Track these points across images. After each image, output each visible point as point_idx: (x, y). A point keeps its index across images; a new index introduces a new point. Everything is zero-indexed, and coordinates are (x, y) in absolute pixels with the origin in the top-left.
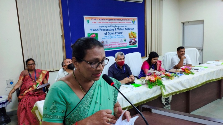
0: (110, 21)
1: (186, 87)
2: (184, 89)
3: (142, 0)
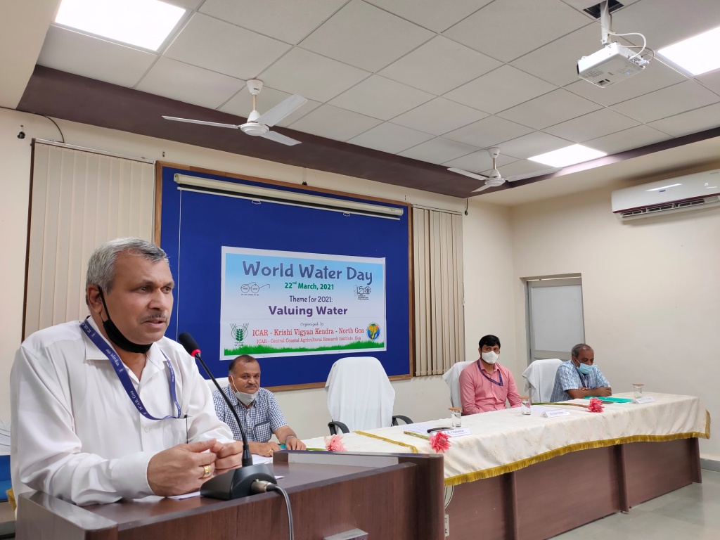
1: (497, 462)
2: (491, 466)
3: (399, 212)
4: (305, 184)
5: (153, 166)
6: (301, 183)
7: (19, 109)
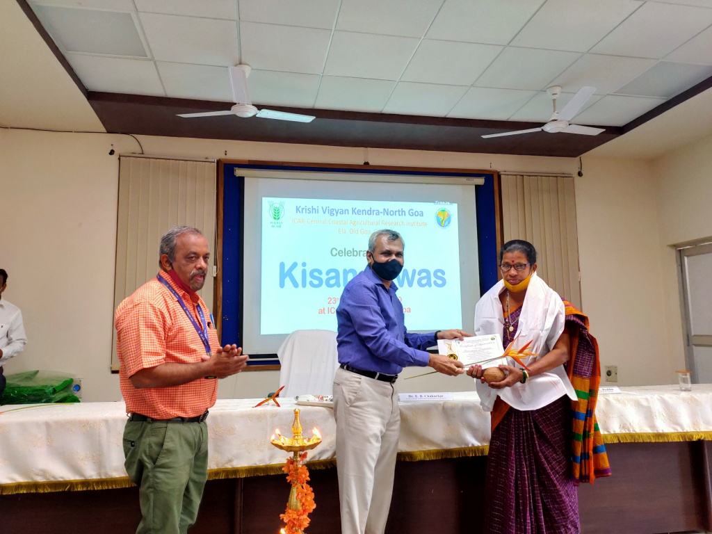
4: (366, 164)
5: (216, 164)
6: (362, 163)
7: (109, 132)
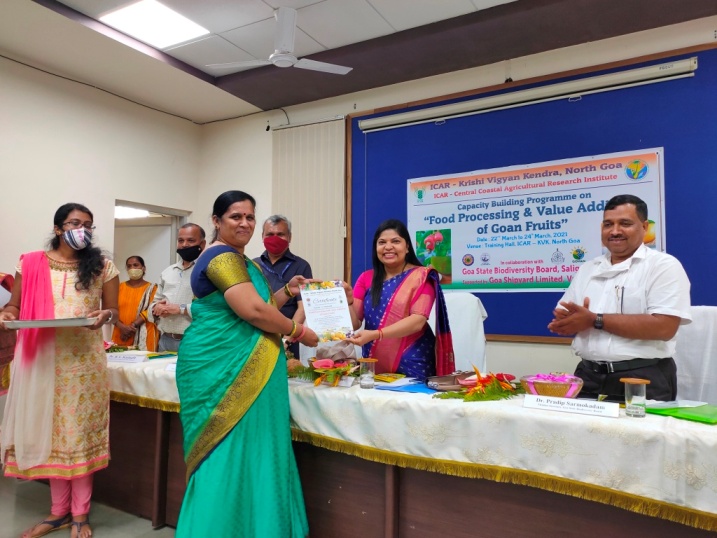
0: (503, 185)
3: (691, 64)
4: (509, 81)
5: (344, 121)
6: (502, 81)
7: (265, 110)
